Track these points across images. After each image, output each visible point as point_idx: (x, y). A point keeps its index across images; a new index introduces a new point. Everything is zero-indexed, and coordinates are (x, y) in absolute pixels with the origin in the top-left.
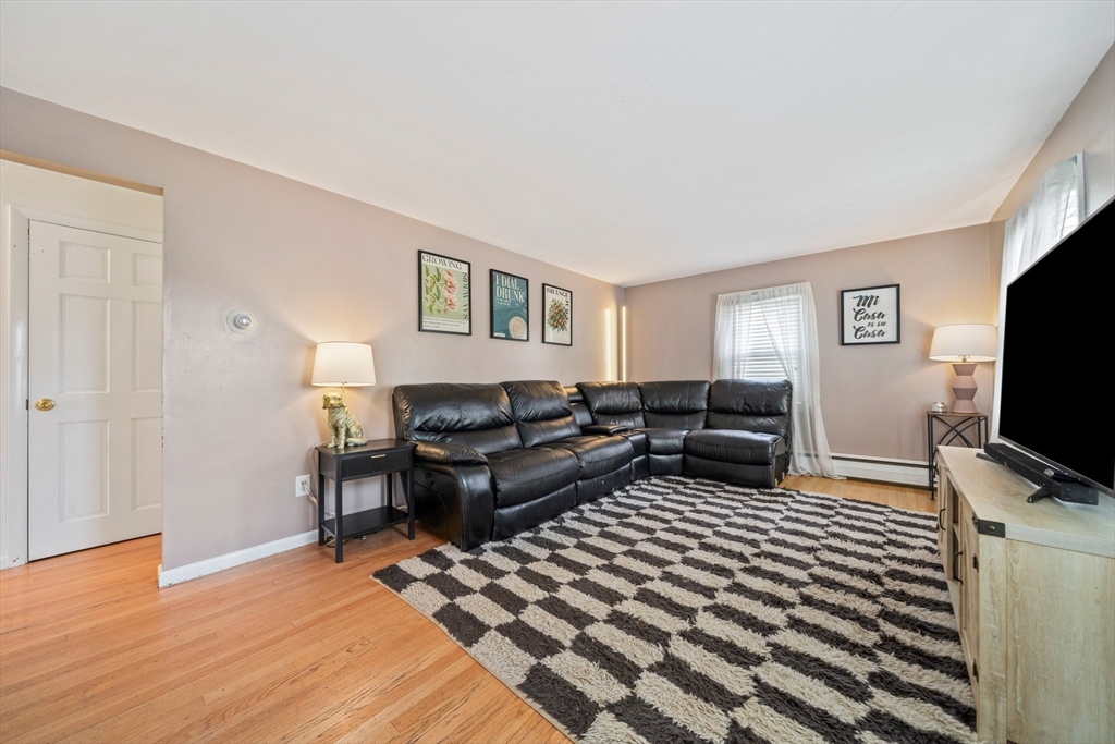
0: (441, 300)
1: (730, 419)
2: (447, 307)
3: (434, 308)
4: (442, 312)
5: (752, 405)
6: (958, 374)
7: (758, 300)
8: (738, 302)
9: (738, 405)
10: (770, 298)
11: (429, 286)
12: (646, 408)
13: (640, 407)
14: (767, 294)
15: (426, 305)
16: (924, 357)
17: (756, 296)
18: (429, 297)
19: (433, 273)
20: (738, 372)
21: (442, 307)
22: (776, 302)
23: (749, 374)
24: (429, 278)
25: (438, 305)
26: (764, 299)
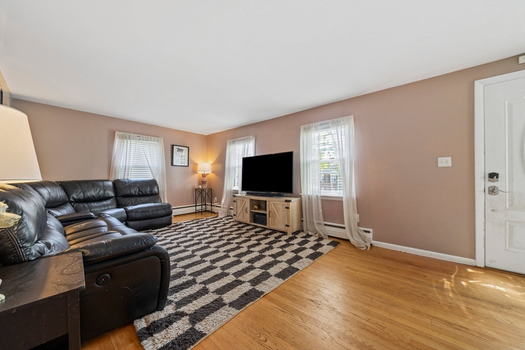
1: (133, 200)
5: (143, 191)
6: (203, 177)
7: (140, 140)
8: (129, 138)
9: (135, 192)
10: (146, 140)
12: (72, 200)
13: (68, 200)
14: (144, 138)
16: (195, 172)
17: (139, 138)
20: (128, 175)
22: (149, 143)
23: (134, 176)
26: (143, 140)
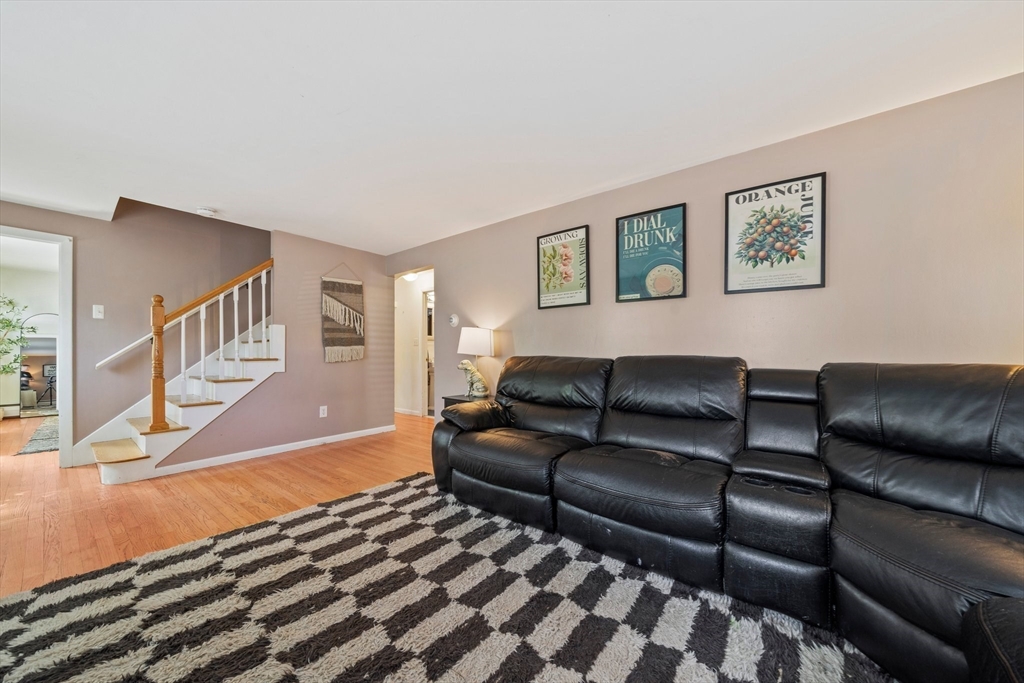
0: (557, 275)
2: (563, 281)
3: (551, 286)
4: (558, 287)
11: (546, 266)
15: (543, 285)
18: (546, 276)
19: (550, 252)
21: (558, 282)
24: (546, 259)
25: (555, 281)
